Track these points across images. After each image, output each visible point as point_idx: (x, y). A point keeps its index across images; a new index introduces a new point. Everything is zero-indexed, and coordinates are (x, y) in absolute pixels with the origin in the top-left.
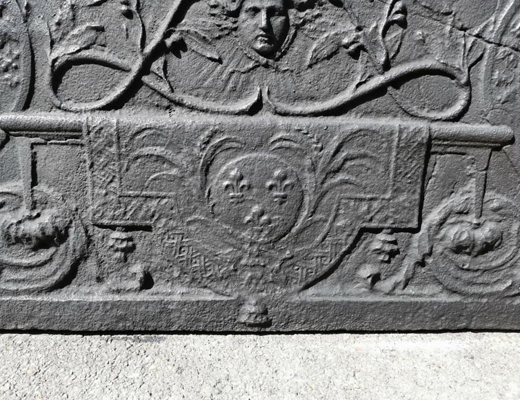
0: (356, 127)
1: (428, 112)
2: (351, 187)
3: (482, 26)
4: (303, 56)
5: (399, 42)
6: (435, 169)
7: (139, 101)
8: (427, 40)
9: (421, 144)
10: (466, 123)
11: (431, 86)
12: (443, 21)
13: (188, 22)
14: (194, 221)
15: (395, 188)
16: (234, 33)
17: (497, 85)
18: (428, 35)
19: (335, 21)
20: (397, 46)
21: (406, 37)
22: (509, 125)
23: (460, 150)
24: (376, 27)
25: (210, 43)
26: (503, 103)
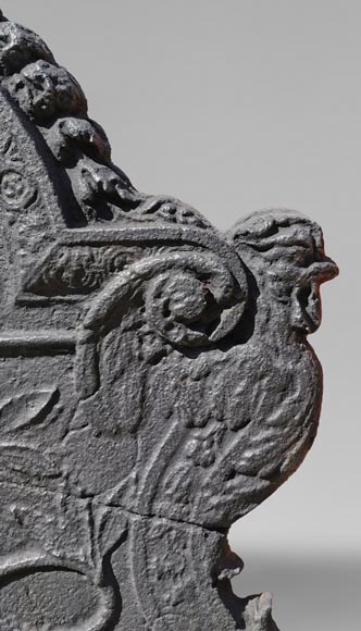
3: (117, 488)
8: (26, 522)
11: (47, 589)
17: (159, 578)
18: (26, 513)
26: (174, 605)
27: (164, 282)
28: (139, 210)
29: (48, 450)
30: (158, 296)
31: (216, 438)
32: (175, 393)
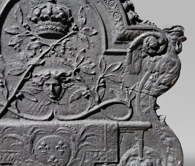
0: (89, 124)
1: (117, 117)
2: (90, 147)
3: (134, 86)
4: (68, 99)
5: (103, 93)
6: (123, 138)
7: (7, 116)
8: (114, 92)
9: (115, 130)
10: (132, 121)
11: (117, 108)
12: (119, 85)
13: (24, 89)
14: (29, 161)
15: (107, 147)
16: (42, 92)
17: (142, 107)
18: (114, 90)
19: (79, 87)
20: (103, 95)
21: (106, 91)
22: (149, 121)
23: (131, 131)
24: (94, 88)
25: (33, 95)
26: (145, 113)
27: (149, 39)
28: (142, 23)
29: (119, 77)
30: (147, 42)
31: (157, 76)
32: (148, 65)
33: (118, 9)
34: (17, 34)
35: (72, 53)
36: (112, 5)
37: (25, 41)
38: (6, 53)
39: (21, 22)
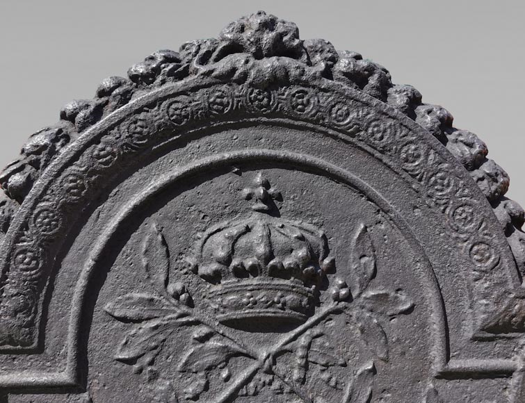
33: (485, 232)
34: (149, 319)
35: (330, 378)
36: (466, 218)
37: (173, 344)
38: (104, 386)
39: (162, 278)
